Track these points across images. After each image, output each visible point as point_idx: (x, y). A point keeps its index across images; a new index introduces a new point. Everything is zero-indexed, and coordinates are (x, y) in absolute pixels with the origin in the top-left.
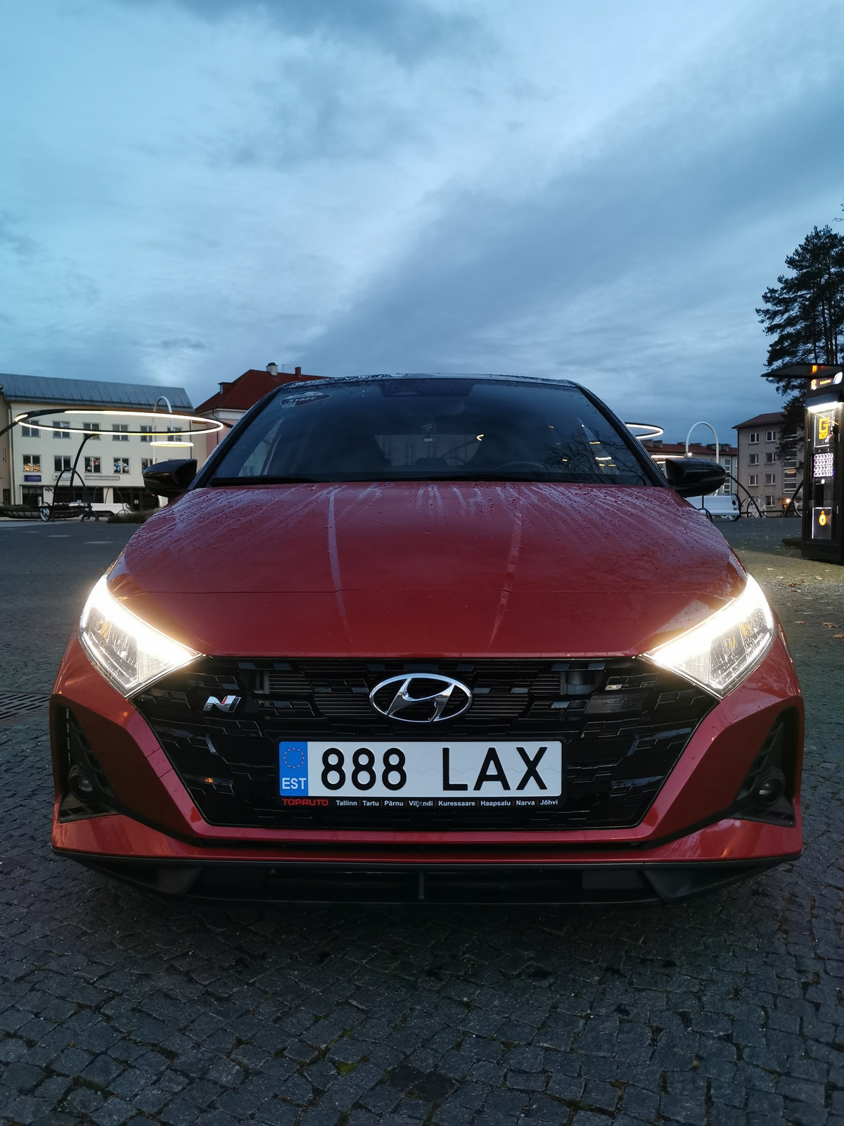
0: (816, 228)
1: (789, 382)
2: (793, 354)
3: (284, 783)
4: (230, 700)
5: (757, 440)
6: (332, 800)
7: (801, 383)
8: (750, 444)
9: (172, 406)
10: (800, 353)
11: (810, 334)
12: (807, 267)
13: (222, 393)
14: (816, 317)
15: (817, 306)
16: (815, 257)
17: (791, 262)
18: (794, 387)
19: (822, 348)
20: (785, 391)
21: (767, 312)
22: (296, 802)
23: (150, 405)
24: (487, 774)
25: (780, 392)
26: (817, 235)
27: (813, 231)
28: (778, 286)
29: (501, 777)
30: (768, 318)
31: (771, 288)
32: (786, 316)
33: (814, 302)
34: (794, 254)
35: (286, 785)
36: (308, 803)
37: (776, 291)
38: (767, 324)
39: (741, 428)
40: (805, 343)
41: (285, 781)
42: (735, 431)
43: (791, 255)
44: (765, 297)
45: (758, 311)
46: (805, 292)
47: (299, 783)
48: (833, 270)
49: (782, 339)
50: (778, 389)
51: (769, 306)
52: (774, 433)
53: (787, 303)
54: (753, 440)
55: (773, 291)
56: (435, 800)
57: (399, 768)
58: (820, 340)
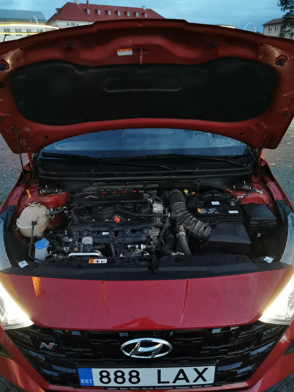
1: (286, 6)
5: (271, 31)
6: (106, 387)
7: (291, 6)
8: (268, 33)
9: (38, 20)
13: (57, 13)
18: (288, 8)
20: (284, 10)
23: (29, 20)
24: (179, 378)
25: (282, 10)
29: (186, 378)
39: (265, 25)
42: (263, 26)
50: (281, 9)
52: (278, 27)
54: (269, 30)
56: (154, 387)
57: (137, 377)
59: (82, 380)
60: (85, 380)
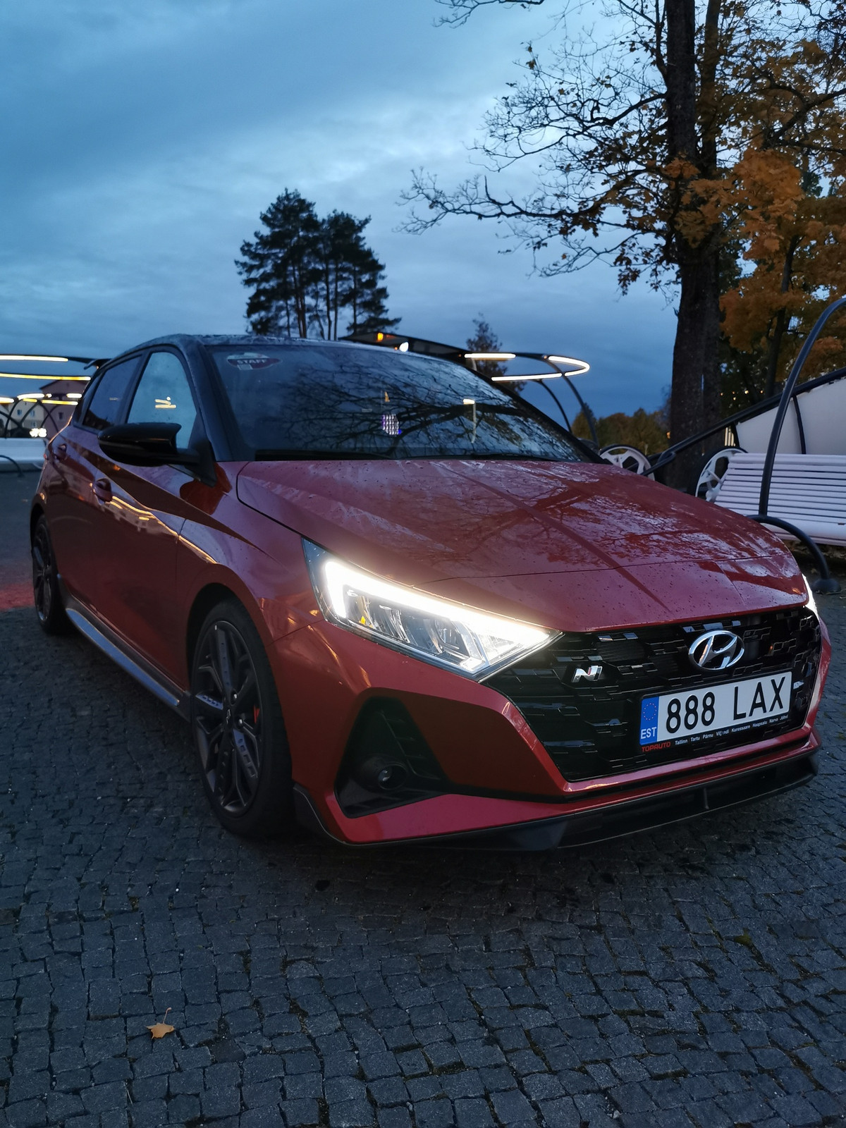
0: (286, 190)
2: (267, 309)
3: (642, 734)
4: (594, 670)
6: (673, 741)
10: (273, 309)
11: (283, 292)
12: (279, 227)
14: (287, 276)
15: (288, 265)
16: (286, 218)
17: (265, 219)
19: (292, 306)
21: (244, 265)
22: (650, 749)
24: (756, 703)
26: (287, 197)
27: (284, 192)
28: (254, 241)
29: (763, 703)
30: (246, 271)
31: (247, 242)
32: (261, 271)
33: (285, 261)
34: (267, 212)
35: (643, 736)
36: (658, 747)
37: (251, 245)
38: (245, 276)
40: (278, 300)
41: (644, 732)
43: (264, 212)
44: (242, 249)
45: (237, 262)
46: (278, 251)
47: (652, 732)
48: (301, 233)
49: (259, 293)
51: (246, 259)
53: (262, 259)
55: (248, 245)
56: (730, 728)
57: (711, 708)
58: (290, 299)
59: (642, 731)
60: (646, 731)
